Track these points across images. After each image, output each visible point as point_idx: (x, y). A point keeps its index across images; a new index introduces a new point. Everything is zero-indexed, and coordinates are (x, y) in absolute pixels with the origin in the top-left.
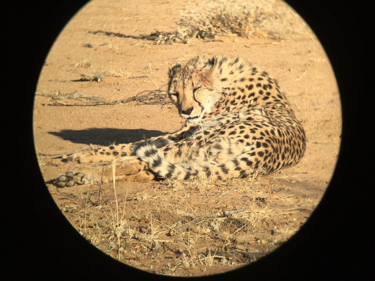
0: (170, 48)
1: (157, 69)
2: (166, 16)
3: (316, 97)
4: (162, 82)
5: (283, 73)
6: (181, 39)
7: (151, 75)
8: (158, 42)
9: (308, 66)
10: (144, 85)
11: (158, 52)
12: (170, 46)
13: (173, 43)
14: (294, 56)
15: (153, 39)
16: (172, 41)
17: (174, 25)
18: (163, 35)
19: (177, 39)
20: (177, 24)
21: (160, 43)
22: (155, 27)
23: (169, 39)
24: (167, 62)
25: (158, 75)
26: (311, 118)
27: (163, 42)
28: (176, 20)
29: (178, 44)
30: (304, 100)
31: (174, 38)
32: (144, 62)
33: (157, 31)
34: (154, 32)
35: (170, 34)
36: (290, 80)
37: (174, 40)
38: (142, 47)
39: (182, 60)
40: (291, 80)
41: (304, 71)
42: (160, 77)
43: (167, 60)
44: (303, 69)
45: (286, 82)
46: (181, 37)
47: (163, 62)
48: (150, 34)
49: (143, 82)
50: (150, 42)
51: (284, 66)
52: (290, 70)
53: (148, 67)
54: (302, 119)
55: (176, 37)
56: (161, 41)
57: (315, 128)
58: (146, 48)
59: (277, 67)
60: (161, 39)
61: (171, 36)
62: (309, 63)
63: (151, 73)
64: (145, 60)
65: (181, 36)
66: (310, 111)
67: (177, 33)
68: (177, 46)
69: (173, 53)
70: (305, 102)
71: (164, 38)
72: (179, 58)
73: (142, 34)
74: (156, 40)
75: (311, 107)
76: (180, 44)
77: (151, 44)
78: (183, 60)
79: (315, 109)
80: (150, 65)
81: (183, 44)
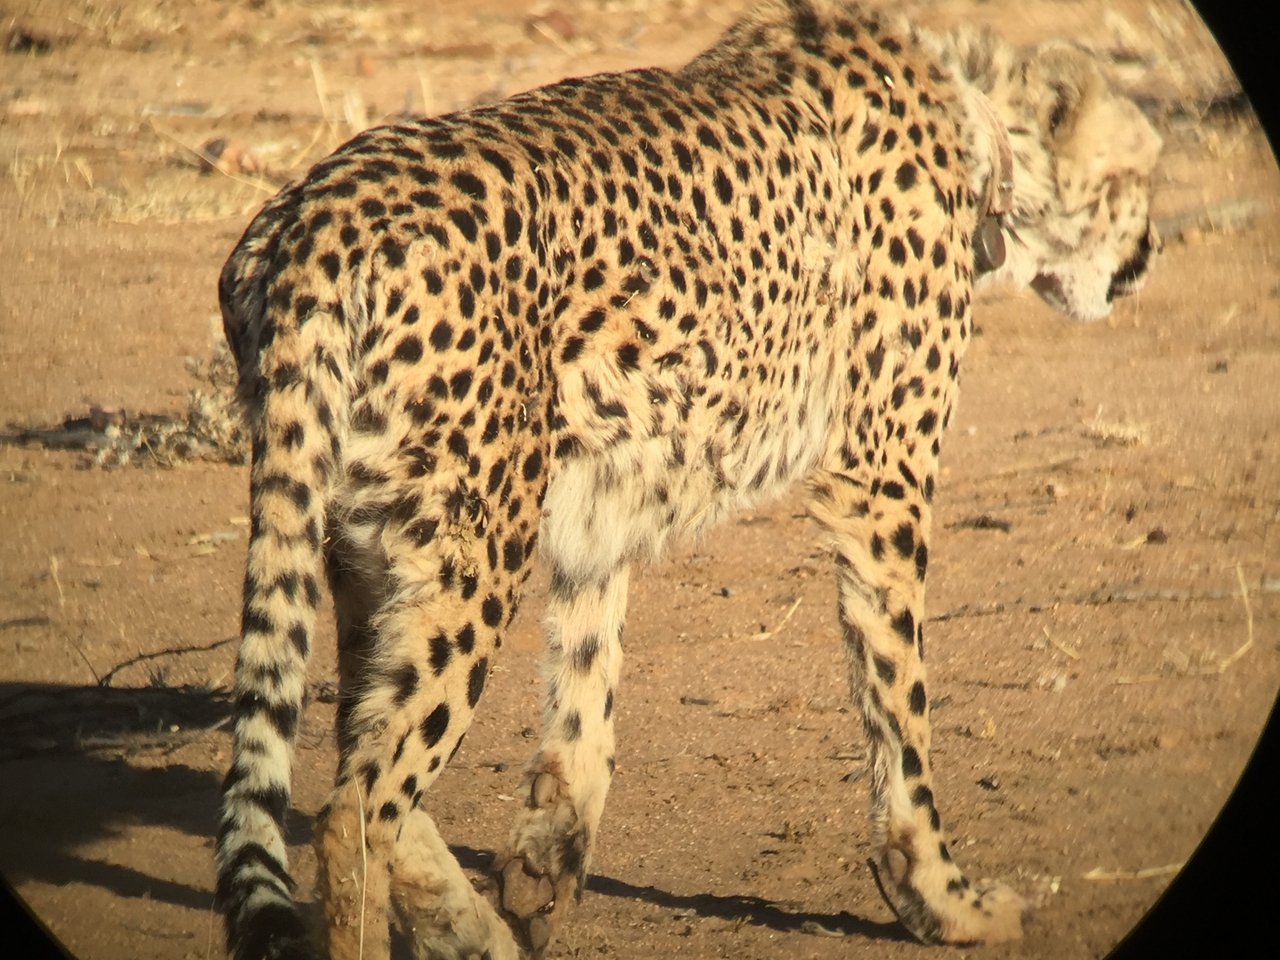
0: (161, 486)
1: (94, 586)
2: (140, 338)
3: (845, 719)
4: (116, 644)
5: (694, 605)
6: (214, 444)
7: (63, 611)
8: (102, 457)
9: (804, 575)
10: (21, 661)
11: (100, 503)
12: (158, 475)
13: (178, 463)
14: (745, 531)
15: (75, 445)
16: (171, 453)
17: (184, 382)
18: (122, 428)
19: (194, 443)
20: (197, 376)
21: (113, 461)
22: (86, 390)
23: (154, 443)
24: (143, 552)
25: (97, 614)
26: (829, 820)
27: (125, 458)
28: (190, 360)
29: (200, 465)
30: (792, 731)
31: (184, 439)
32: (25, 549)
33: (96, 411)
34: (82, 410)
35: (162, 419)
36: (726, 636)
37: (182, 451)
38: (19, 479)
39: (219, 542)
40: (731, 636)
41: (791, 600)
42: (106, 621)
43: (144, 542)
44: (784, 588)
45: (711, 647)
46: (215, 435)
47: (123, 551)
48: (60, 420)
49: (18, 646)
50: (62, 455)
51: (700, 571)
52: (725, 593)
53: (45, 576)
54: (787, 825)
55: (190, 434)
56: (117, 451)
57: (846, 866)
58: (38, 483)
59: (667, 576)
60: (115, 445)
61: (165, 432)
62: (807, 561)
63: (62, 601)
64: (34, 540)
65: (218, 429)
66: (822, 788)
67: (194, 418)
68: (195, 477)
69: (174, 507)
70: (800, 743)
71: (130, 438)
72: (205, 529)
73: (21, 419)
74: (91, 446)
75: (826, 765)
76: (215, 467)
77: (66, 466)
78: (223, 541)
79: (846, 779)
80: (56, 564)
81: (224, 467)
